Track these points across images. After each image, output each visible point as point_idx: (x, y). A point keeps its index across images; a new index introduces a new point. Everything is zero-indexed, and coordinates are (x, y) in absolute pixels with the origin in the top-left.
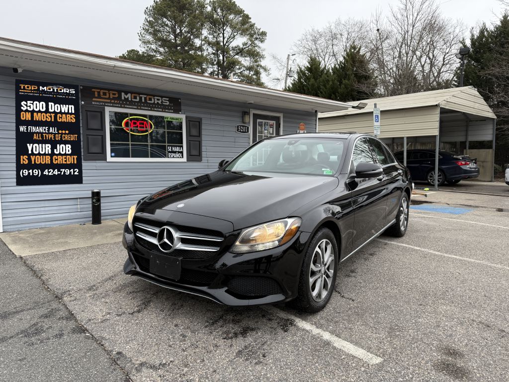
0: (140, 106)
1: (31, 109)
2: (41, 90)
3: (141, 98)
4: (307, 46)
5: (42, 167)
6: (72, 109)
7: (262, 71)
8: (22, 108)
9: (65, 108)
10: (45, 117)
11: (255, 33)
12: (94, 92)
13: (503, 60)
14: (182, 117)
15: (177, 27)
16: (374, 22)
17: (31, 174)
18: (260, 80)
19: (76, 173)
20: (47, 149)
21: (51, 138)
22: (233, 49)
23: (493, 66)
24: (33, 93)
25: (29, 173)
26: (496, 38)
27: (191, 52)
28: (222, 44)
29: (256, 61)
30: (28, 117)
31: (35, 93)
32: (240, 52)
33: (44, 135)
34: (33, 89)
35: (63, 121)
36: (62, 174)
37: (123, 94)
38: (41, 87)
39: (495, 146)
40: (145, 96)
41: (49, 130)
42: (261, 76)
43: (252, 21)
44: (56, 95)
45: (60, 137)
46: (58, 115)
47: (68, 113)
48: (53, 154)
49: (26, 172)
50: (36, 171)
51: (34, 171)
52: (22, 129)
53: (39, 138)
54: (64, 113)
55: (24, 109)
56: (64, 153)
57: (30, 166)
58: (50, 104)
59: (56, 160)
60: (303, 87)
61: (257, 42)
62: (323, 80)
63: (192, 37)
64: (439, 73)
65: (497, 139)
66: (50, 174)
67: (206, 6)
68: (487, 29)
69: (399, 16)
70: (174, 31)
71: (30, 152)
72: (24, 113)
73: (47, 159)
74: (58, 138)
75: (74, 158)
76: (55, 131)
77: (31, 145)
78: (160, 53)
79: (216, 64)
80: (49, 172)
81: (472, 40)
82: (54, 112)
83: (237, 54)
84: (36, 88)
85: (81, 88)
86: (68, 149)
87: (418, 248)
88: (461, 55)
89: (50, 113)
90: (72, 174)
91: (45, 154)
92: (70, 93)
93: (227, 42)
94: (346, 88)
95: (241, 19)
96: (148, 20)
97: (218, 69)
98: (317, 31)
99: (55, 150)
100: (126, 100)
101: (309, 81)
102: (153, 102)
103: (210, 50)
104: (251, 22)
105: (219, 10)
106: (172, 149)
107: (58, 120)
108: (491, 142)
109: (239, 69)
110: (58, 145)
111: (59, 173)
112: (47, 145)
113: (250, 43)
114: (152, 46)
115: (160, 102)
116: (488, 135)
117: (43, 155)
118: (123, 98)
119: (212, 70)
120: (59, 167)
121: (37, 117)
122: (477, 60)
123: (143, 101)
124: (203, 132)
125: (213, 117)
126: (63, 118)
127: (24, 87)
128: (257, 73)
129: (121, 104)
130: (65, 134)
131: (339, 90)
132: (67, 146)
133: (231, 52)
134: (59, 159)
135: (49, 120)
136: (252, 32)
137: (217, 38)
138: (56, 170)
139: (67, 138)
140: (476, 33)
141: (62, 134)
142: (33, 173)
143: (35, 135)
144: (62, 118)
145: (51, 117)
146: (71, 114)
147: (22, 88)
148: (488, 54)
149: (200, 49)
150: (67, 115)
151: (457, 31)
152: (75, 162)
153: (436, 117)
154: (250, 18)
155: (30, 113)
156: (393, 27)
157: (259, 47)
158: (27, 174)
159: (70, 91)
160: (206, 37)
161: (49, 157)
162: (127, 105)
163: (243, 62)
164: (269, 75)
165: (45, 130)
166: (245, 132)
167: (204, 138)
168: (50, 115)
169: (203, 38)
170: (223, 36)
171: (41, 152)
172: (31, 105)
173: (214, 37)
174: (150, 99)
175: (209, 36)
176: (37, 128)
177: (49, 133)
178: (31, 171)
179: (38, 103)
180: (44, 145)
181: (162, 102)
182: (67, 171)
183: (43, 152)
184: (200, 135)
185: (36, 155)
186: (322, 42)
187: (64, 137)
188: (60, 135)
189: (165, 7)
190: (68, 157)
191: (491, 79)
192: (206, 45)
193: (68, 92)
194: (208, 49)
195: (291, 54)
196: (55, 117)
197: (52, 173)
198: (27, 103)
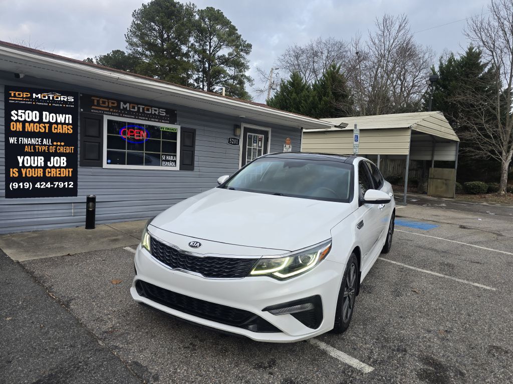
0: (138, 116)
1: (23, 119)
2: (34, 97)
3: (139, 108)
4: (290, 61)
5: (34, 180)
6: (69, 118)
7: (245, 80)
8: (12, 118)
9: (61, 118)
10: (38, 128)
11: (241, 44)
12: (94, 100)
13: (468, 89)
14: (177, 128)
15: (164, 32)
16: (354, 45)
17: (22, 187)
18: (243, 89)
19: (70, 186)
20: (39, 161)
21: (44, 150)
22: (219, 58)
23: (459, 94)
24: (26, 101)
25: (19, 186)
26: (462, 67)
27: (177, 58)
28: (208, 52)
29: (240, 71)
30: (19, 127)
31: (28, 101)
32: (226, 61)
33: (37, 147)
34: (25, 96)
35: (58, 132)
36: (56, 187)
37: (122, 103)
38: (34, 95)
39: (458, 165)
40: (144, 107)
41: (42, 141)
42: (245, 85)
43: (239, 32)
44: (52, 103)
45: (54, 149)
46: (53, 126)
47: (65, 123)
48: (45, 167)
49: (16, 185)
50: (26, 184)
51: (25, 184)
52: (12, 140)
53: (31, 150)
54: (61, 123)
55: (14, 119)
56: (58, 165)
57: (20, 179)
58: (44, 113)
59: (49, 172)
60: (285, 100)
61: (242, 53)
62: (304, 95)
63: (179, 43)
64: (408, 94)
65: (458, 159)
66: (42, 187)
67: (195, 14)
68: (454, 59)
69: (377, 42)
70: (161, 36)
71: (21, 165)
72: (15, 123)
73: (39, 172)
74: (52, 150)
75: (69, 171)
76: (49, 143)
77: (22, 157)
78: (146, 56)
79: (202, 71)
80: (41, 185)
81: (441, 67)
82: (49, 122)
83: (223, 63)
84: (29, 95)
85: (81, 95)
86: (63, 161)
87: (394, 262)
88: (431, 81)
89: (45, 123)
90: (66, 187)
91: (37, 167)
92: (67, 101)
93: (213, 51)
94: (326, 104)
95: (228, 29)
96: (136, 22)
97: (203, 76)
98: (300, 48)
99: (49, 163)
100: (125, 109)
101: (291, 95)
102: (150, 112)
103: (196, 57)
104: (237, 33)
105: (207, 20)
106: (166, 158)
107: (53, 131)
108: (454, 162)
109: (224, 77)
110: (52, 158)
111: (52, 186)
112: (39, 158)
113: (236, 54)
114: (139, 49)
115: (157, 113)
116: (451, 155)
117: (35, 168)
118: (122, 108)
119: (197, 76)
120: (52, 180)
121: (29, 128)
122: (445, 87)
123: (141, 111)
124: (197, 143)
125: (206, 128)
126: (59, 128)
127: (15, 94)
128: (241, 83)
129: (119, 113)
130: (61, 145)
131: (319, 106)
132: (62, 158)
133: (216, 61)
134: (52, 172)
135: (43, 131)
136: (238, 43)
137: (203, 46)
138: (49, 183)
139: (62, 150)
140: (445, 63)
141: (57, 146)
142: (23, 186)
143: (26, 147)
144: (57, 128)
145: (45, 127)
146: (68, 124)
147: (12, 95)
148: (454, 82)
149: (187, 55)
150: (64, 126)
151: (426, 56)
152: (70, 175)
153: (407, 138)
154: (237, 30)
155: (21, 123)
156: (371, 51)
157: (244, 58)
158: (17, 187)
159: (67, 99)
160: (192, 45)
161: (42, 170)
162: (126, 114)
163: (227, 71)
164: (252, 85)
165: (38, 141)
166: (236, 144)
167: (197, 148)
168: (43, 125)
169: (190, 44)
170: (210, 45)
171: (33, 165)
172: (23, 115)
173: (200, 45)
174: (148, 110)
175: (195, 43)
176: (29, 139)
177: (42, 145)
178: (21, 184)
179: (30, 112)
180: (36, 158)
181: (159, 113)
182: (61, 184)
183: (35, 165)
184: (193, 146)
185: (27, 168)
186: (303, 58)
187: (59, 149)
188: (54, 147)
189: (154, 12)
190: (62, 170)
191: (455, 104)
192: (192, 52)
193: (65, 100)
194: (194, 56)
195: (274, 68)
196: (50, 128)
197: (45, 186)
198: (18, 112)
